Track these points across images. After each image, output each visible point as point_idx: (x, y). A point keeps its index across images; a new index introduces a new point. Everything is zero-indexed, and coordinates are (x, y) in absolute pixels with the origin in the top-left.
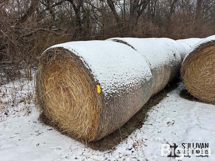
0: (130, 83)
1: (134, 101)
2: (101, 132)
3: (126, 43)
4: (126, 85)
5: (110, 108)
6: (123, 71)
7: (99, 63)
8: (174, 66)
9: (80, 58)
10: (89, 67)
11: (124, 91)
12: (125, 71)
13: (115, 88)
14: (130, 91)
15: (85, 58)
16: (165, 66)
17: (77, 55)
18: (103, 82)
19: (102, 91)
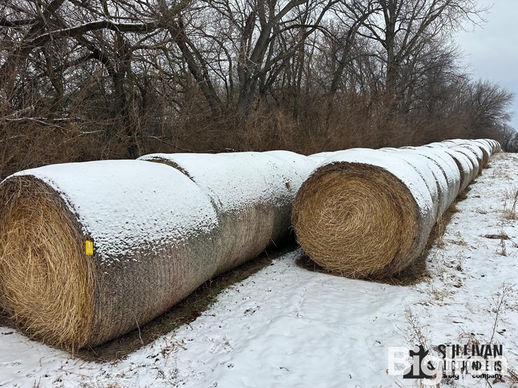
0: (163, 238)
1: (171, 270)
2: (99, 326)
3: (174, 165)
4: (151, 240)
5: (114, 283)
6: (148, 217)
7: (97, 203)
8: (285, 206)
9: (62, 195)
10: (75, 210)
11: (147, 251)
12: (153, 217)
13: (127, 247)
14: (162, 252)
15: (70, 195)
16: (259, 207)
17: (56, 189)
18: (101, 236)
19: (97, 251)
